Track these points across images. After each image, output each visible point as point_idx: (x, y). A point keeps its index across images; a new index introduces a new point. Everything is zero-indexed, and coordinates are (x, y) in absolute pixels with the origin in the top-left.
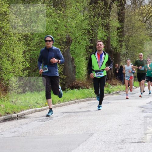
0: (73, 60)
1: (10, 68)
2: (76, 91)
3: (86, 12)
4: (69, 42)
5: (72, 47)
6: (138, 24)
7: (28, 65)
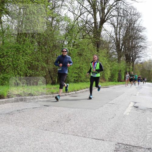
0: (121, 75)
1: (107, 76)
2: (121, 82)
3: (125, 65)
4: (120, 71)
5: (121, 72)
6: (137, 68)
7: (111, 75)
